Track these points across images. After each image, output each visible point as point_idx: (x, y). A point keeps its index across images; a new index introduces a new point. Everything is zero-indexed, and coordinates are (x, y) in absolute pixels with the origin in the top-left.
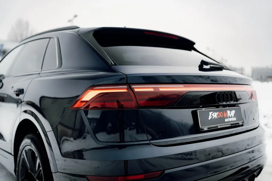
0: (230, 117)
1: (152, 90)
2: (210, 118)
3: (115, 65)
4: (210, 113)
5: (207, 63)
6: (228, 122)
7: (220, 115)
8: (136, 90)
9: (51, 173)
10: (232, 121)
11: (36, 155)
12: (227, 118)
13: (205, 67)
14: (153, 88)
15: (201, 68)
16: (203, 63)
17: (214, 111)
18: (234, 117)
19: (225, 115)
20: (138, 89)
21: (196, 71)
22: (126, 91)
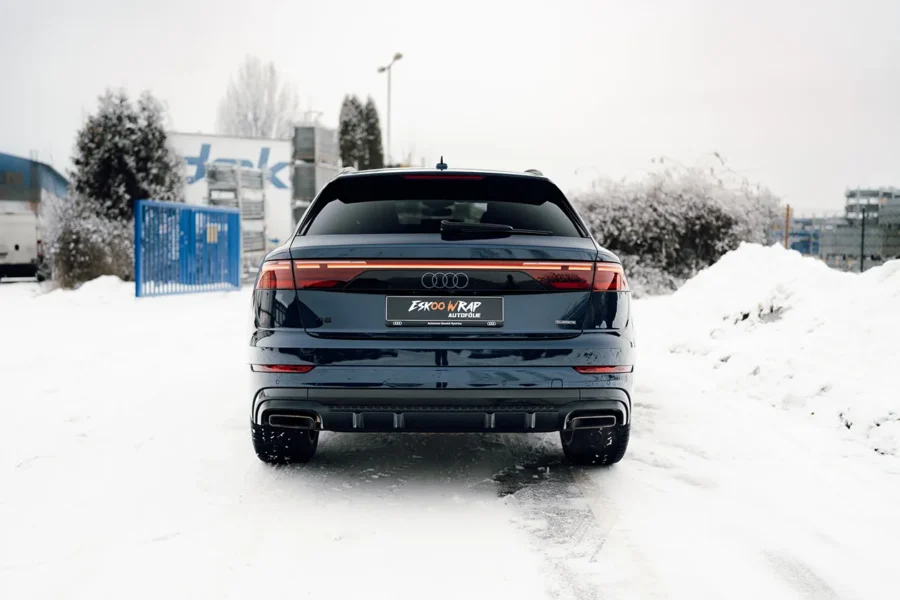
6: (456, 318)
18: (475, 312)
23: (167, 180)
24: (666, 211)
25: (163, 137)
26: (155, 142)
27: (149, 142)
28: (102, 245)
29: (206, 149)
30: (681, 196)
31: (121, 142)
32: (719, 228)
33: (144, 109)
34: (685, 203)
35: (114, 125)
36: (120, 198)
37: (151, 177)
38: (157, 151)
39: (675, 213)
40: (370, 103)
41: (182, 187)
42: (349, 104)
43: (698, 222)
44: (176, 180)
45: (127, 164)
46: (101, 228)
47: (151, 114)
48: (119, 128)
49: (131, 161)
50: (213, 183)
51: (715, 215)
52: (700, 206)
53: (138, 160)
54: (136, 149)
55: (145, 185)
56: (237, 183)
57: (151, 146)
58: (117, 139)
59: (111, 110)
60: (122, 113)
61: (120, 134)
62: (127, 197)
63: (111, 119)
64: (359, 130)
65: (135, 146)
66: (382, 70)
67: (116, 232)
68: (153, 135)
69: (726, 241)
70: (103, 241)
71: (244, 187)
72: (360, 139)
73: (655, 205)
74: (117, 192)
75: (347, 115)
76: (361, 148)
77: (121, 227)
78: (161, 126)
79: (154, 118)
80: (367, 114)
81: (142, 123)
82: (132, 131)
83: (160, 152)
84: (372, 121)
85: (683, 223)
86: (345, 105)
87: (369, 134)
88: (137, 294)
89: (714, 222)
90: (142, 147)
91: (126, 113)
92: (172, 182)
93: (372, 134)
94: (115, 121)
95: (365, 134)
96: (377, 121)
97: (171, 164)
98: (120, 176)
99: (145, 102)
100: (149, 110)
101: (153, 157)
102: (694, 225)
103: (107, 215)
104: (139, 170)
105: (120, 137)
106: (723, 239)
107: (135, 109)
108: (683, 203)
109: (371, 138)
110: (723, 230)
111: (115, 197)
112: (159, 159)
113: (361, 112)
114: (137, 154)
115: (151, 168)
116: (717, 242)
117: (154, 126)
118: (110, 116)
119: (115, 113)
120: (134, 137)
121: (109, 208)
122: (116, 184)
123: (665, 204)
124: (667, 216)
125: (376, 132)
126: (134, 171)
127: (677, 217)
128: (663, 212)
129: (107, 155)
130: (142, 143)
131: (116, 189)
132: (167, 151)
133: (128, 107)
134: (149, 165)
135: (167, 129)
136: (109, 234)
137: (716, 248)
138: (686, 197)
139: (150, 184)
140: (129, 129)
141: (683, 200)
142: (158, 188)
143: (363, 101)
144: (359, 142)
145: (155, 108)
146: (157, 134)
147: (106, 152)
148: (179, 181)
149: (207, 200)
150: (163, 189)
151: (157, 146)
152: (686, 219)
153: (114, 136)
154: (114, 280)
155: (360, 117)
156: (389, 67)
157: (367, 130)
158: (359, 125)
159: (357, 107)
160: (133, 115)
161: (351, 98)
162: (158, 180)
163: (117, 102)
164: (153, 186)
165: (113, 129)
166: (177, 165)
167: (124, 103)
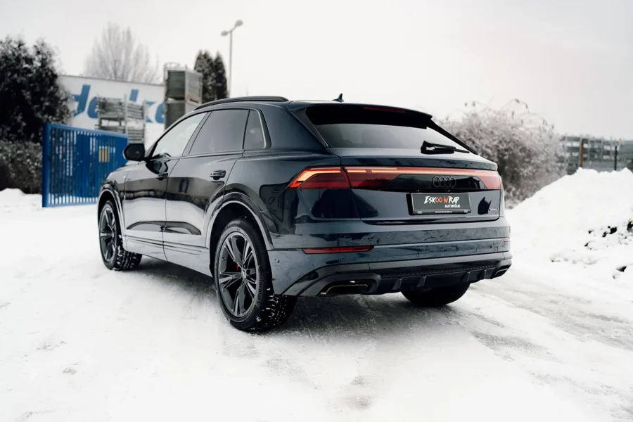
0: (451, 203)
1: (365, 171)
2: (426, 202)
3: (330, 147)
4: (427, 197)
5: (430, 145)
6: (449, 208)
7: (439, 200)
8: (349, 171)
9: (267, 251)
10: (454, 208)
11: (245, 239)
12: (448, 204)
13: (428, 148)
14: (366, 170)
15: (424, 150)
16: (426, 144)
17: (431, 196)
18: (457, 204)
19: (446, 201)
20: (351, 170)
21: (417, 153)
22: (339, 172)
23: (58, 111)
24: (483, 144)
25: (55, 76)
26: (47, 79)
27: (43, 80)
28: (6, 162)
29: (86, 89)
30: (492, 132)
31: (20, 79)
32: (524, 158)
33: (38, 53)
34: (496, 138)
35: (13, 65)
36: (19, 125)
37: (44, 108)
38: (49, 88)
39: (490, 146)
40: (218, 58)
41: (70, 117)
42: (203, 58)
43: (506, 153)
44: (66, 111)
45: (24, 97)
46: (5, 148)
47: (44, 57)
48: (17, 68)
49: (27, 95)
50: (104, 113)
51: (520, 148)
52: (508, 140)
53: (34, 94)
54: (32, 85)
55: (39, 115)
56: (124, 113)
57: (44, 83)
58: (16, 76)
59: (10, 52)
60: (20, 55)
61: (17, 71)
62: (24, 124)
63: (10, 60)
64: (210, 79)
65: (31, 83)
66: (225, 34)
67: (19, 152)
68: (47, 74)
69: (530, 168)
70: (7, 159)
71: (129, 117)
72: (211, 85)
73: (473, 138)
74: (16, 120)
75: (201, 66)
76: (211, 92)
77: (23, 147)
78: (53, 67)
79: (47, 60)
80: (216, 66)
81: (37, 64)
82: (29, 71)
83: (52, 88)
84: (220, 71)
85: (496, 154)
86: (199, 58)
87: (217, 82)
88: (44, 204)
89: (520, 154)
90: (37, 84)
91: (23, 55)
92: (62, 114)
93: (220, 82)
94: (14, 61)
95: (214, 81)
96: (224, 72)
97: (62, 98)
98: (18, 107)
99: (39, 47)
100: (42, 54)
101: (47, 92)
102: (504, 155)
103: (9, 139)
104: (34, 103)
105: (18, 75)
106: (527, 167)
107: (31, 52)
108: (494, 138)
109: (220, 85)
110: (527, 160)
111: (13, 124)
112: (52, 93)
113: (211, 64)
114: (32, 90)
115: (44, 102)
116: (522, 170)
117: (46, 67)
118: (9, 57)
119: (14, 54)
120: (30, 75)
121: (9, 132)
122: (15, 113)
123: (481, 138)
124: (484, 148)
125: (224, 81)
126: (30, 103)
127: (491, 149)
128: (480, 144)
129: (7, 89)
130: (36, 80)
131: (16, 118)
132: (57, 88)
133: (25, 51)
134: (42, 99)
135: (57, 71)
136: (13, 153)
137: (521, 174)
138: (496, 133)
139: (43, 115)
140: (26, 68)
141: (494, 136)
142: (50, 117)
143: (213, 56)
144: (210, 88)
145: (48, 52)
146: (50, 73)
147: (6, 86)
148: (67, 113)
149: (97, 127)
150: (54, 119)
151: (49, 82)
152: (498, 151)
153: (12, 75)
154: (17, 192)
155: (210, 68)
156: (231, 32)
157: (216, 79)
158: (210, 75)
159: (209, 60)
160: (29, 57)
161: (203, 53)
162: (51, 111)
163: (16, 46)
164: (46, 116)
165: (12, 68)
166: (66, 100)
167: (21, 47)
